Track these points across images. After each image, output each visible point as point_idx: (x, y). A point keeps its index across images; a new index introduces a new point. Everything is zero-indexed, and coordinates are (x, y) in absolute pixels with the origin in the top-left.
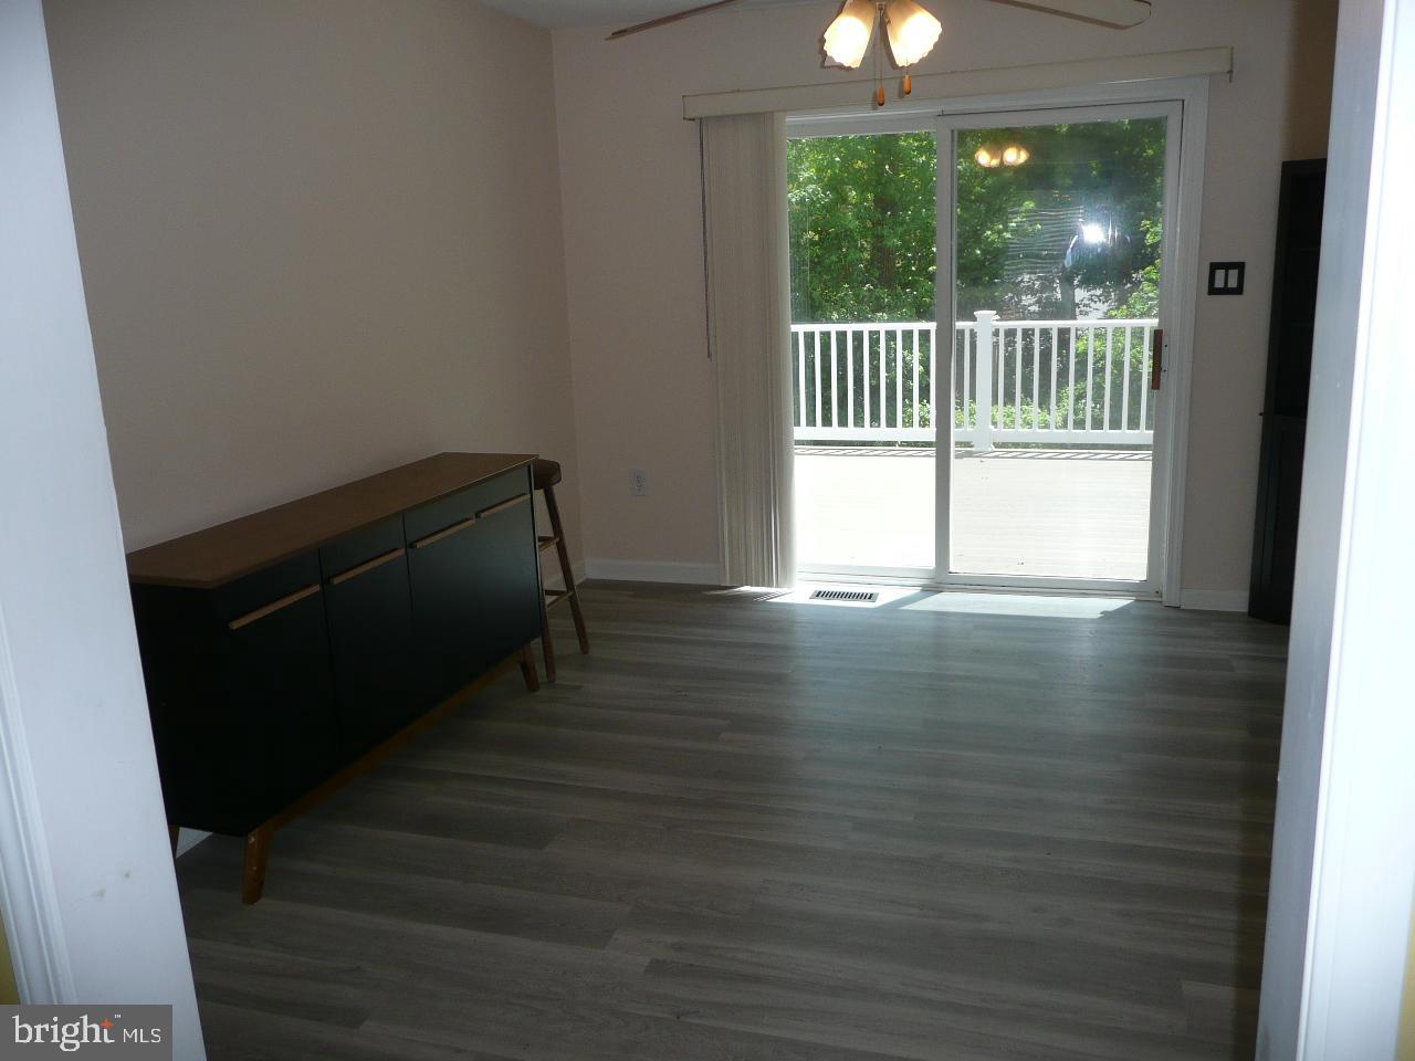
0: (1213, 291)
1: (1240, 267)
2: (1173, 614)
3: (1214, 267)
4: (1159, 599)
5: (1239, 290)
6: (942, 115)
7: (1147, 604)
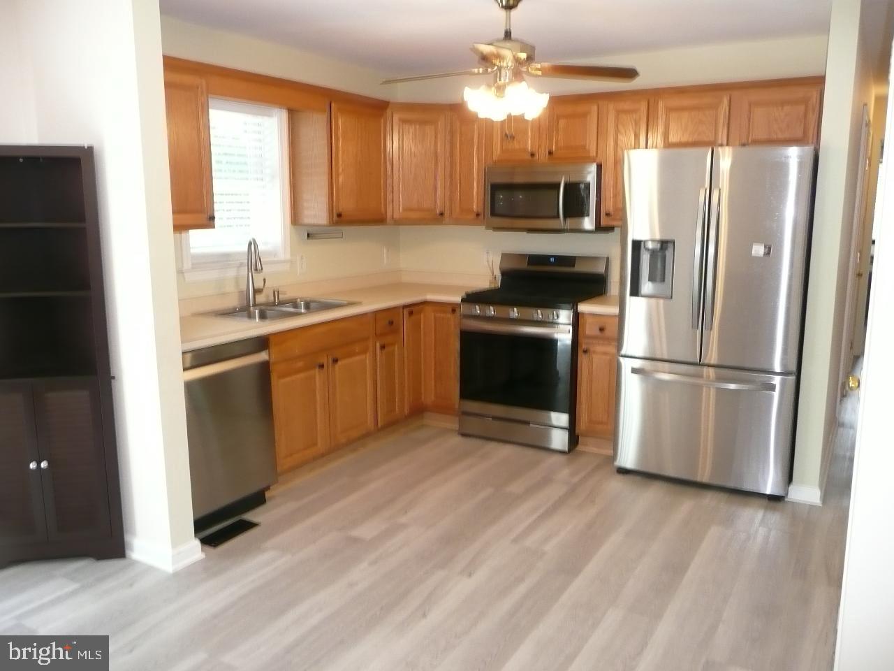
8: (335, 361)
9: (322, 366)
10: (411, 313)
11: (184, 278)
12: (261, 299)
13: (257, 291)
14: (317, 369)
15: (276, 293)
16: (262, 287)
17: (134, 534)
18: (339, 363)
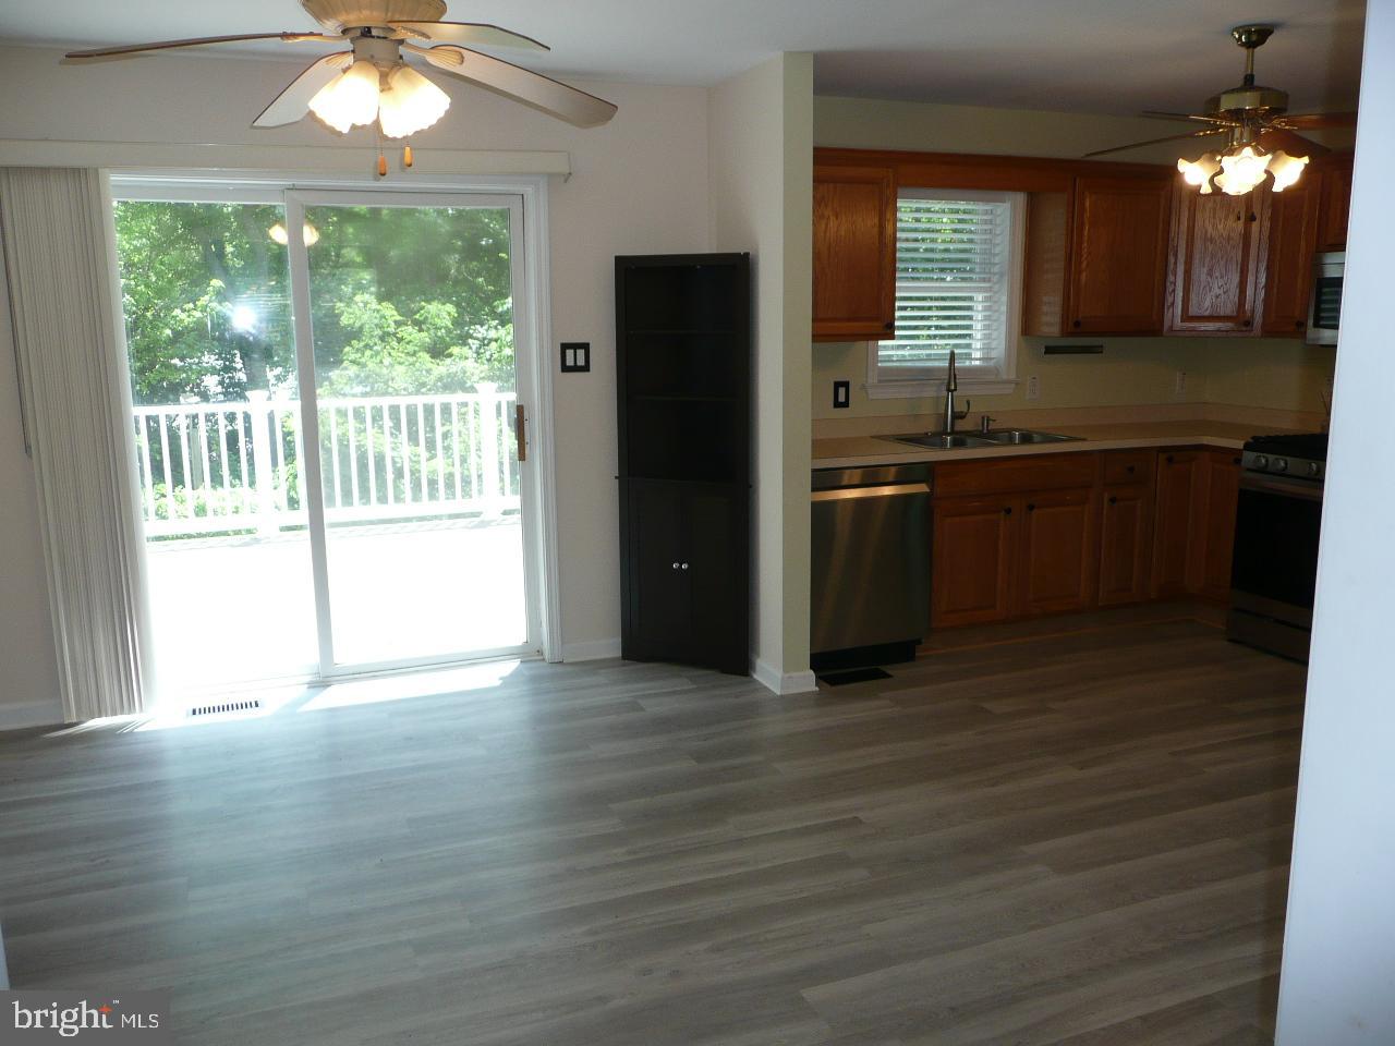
0: (565, 369)
1: (586, 347)
2: (560, 669)
3: (565, 347)
4: (541, 658)
5: (586, 368)
6: (293, 188)
7: (533, 665)
8: (1031, 508)
9: (1009, 511)
10: (1170, 460)
11: (867, 393)
12: (961, 425)
13: (957, 416)
14: (1003, 513)
15: (986, 419)
16: (965, 410)
17: (758, 656)
18: (1035, 511)
